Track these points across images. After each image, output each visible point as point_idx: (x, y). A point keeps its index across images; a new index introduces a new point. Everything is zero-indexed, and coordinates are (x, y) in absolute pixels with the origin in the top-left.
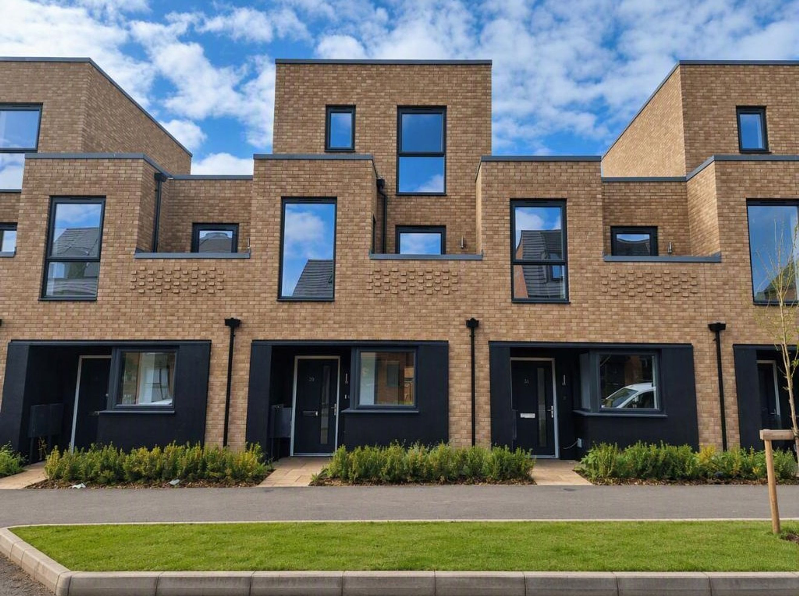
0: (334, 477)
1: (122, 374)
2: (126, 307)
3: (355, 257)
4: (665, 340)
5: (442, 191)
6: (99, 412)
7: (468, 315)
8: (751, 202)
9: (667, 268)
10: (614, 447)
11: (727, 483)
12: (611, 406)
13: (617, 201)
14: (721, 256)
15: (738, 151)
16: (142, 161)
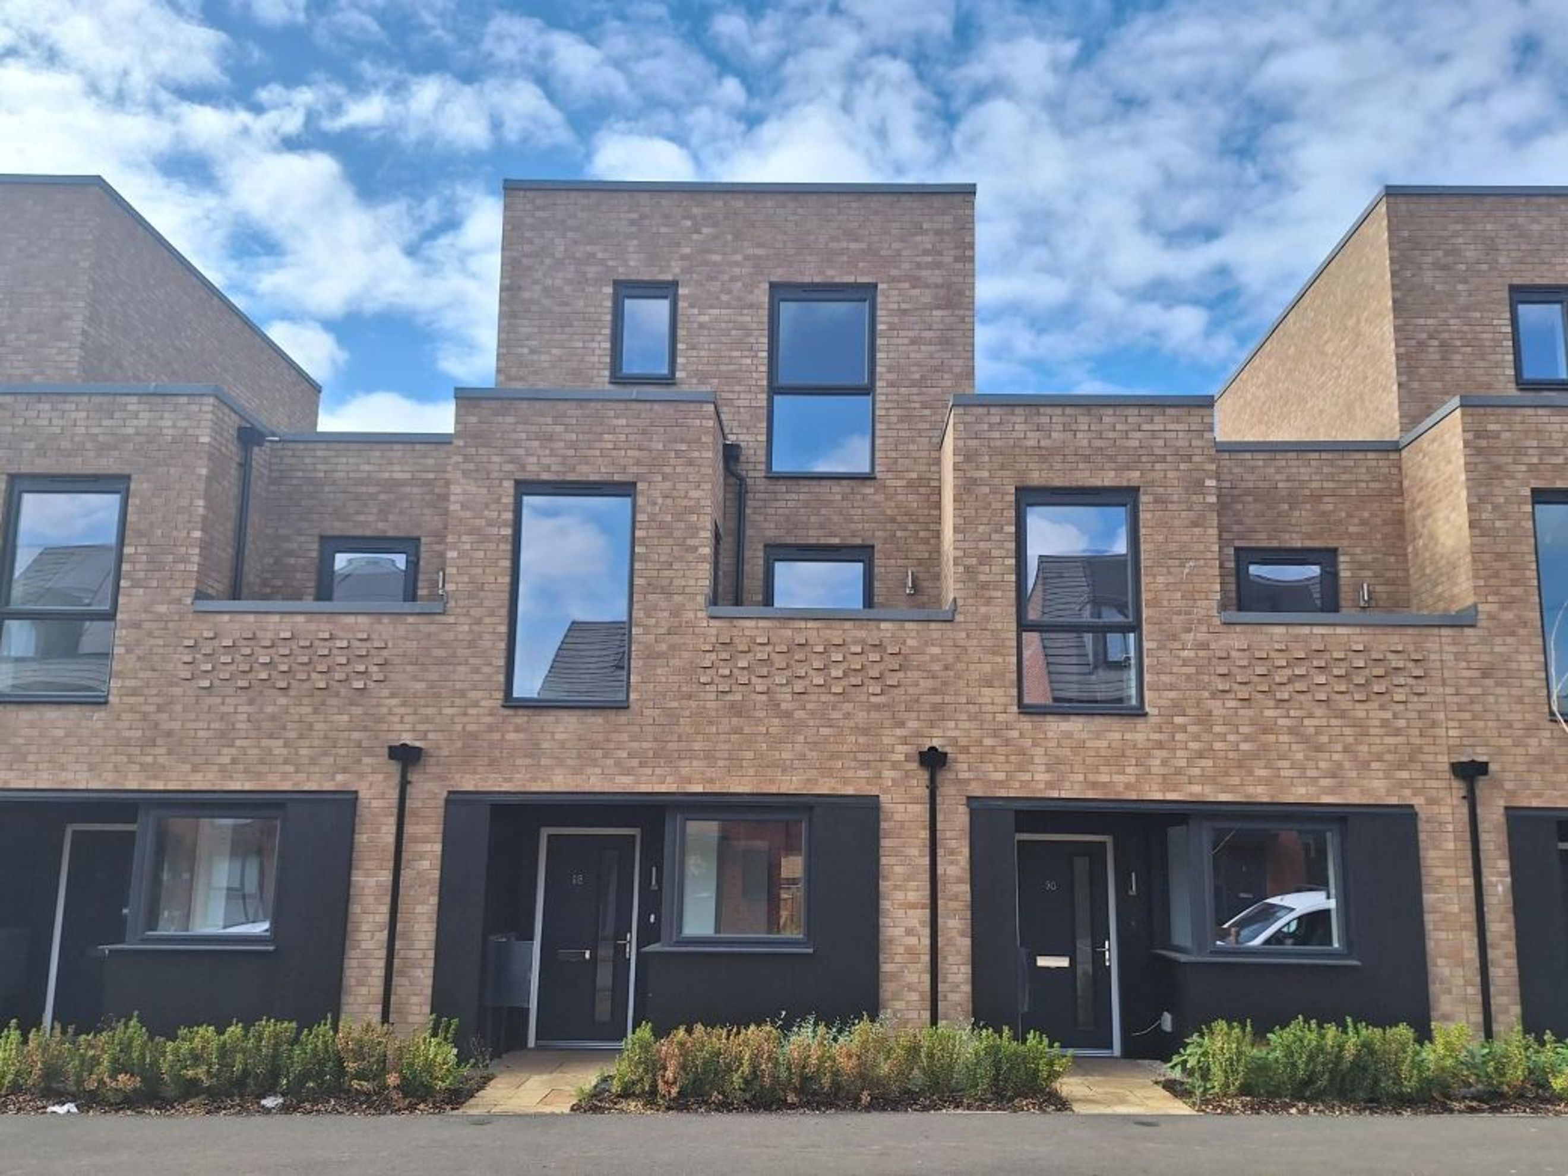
0: (626, 1094)
1: (158, 867)
2: (171, 719)
3: (675, 613)
4: (1353, 797)
5: (866, 469)
6: (106, 948)
7: (920, 741)
8: (1540, 496)
9: (1360, 639)
10: (1243, 1029)
11: (1494, 1110)
12: (1237, 942)
13: (1248, 492)
14: (1477, 611)
15: (1513, 385)
16: (211, 400)
